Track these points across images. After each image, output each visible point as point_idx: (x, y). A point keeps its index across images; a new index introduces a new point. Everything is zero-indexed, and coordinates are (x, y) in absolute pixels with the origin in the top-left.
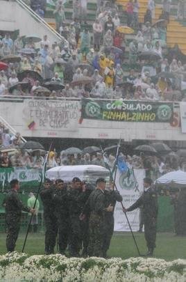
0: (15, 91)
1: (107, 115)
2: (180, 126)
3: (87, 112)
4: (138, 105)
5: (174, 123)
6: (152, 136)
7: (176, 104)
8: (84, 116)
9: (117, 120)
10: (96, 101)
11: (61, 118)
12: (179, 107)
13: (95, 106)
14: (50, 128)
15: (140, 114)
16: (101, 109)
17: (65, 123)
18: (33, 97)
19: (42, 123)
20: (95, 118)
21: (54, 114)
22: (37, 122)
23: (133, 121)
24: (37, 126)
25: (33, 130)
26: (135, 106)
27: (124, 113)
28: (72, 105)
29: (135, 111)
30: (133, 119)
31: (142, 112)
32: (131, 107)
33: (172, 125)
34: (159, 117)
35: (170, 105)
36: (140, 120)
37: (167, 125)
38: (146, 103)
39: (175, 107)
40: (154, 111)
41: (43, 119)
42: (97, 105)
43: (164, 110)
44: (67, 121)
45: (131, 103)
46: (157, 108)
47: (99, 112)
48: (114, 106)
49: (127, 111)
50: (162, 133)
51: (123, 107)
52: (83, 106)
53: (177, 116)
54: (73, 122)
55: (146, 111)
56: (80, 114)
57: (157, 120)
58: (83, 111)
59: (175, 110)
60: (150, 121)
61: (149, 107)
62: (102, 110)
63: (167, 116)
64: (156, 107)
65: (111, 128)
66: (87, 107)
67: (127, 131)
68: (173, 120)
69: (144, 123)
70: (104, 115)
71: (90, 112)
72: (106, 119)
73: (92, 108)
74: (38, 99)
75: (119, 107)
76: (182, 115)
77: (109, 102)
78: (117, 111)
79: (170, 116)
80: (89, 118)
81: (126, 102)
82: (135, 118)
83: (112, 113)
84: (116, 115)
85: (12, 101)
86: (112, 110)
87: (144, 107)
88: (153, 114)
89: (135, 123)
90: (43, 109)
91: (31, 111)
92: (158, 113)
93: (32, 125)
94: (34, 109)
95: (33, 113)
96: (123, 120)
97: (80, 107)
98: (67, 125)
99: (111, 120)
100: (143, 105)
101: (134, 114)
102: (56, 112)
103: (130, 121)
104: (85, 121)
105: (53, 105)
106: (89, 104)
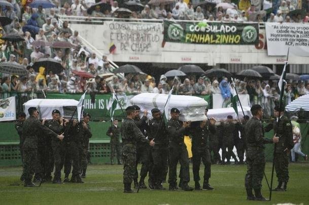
1: (190, 38)
2: (266, 48)
3: (170, 35)
4: (222, 26)
5: (259, 45)
6: (236, 60)
7: (261, 24)
8: (167, 39)
9: (200, 43)
10: (179, 23)
11: (142, 41)
12: (264, 28)
13: (178, 28)
14: (132, 52)
15: (224, 36)
17: (147, 47)
18: (113, 19)
19: (124, 47)
20: (178, 41)
21: (135, 37)
22: (118, 46)
23: (218, 44)
24: (118, 50)
25: (114, 54)
26: (219, 28)
27: (208, 35)
28: (154, 28)
29: (219, 33)
30: (217, 41)
31: (227, 34)
32: (215, 29)
33: (258, 48)
34: (244, 39)
35: (256, 26)
36: (224, 43)
37: (253, 46)
38: (231, 24)
39: (261, 28)
40: (239, 32)
41: (124, 42)
42: (180, 27)
43: (249, 32)
44: (149, 44)
45: (215, 24)
46: (242, 31)
47: (182, 35)
48: (197, 28)
49: (210, 33)
50: (249, 56)
51: (206, 29)
52: (166, 29)
53: (262, 37)
54: (156, 45)
55: (230, 33)
56: (162, 37)
57: (242, 42)
58: (165, 33)
59: (261, 31)
60: (235, 43)
61: (234, 29)
62: (185, 32)
63: (252, 38)
64: (240, 29)
65: (194, 51)
66: (169, 30)
67: (211, 54)
68: (259, 43)
69: (229, 46)
70: (187, 38)
71: (173, 35)
72: (189, 42)
74: (118, 21)
75: (203, 29)
76: (268, 36)
77: (192, 23)
78: (200, 33)
80: (172, 41)
81: (209, 24)
82: (219, 40)
83: (195, 36)
84: (200, 39)
85: (91, 23)
86: (195, 33)
87: (228, 29)
88: (238, 36)
89: (219, 46)
90: (124, 32)
91: (112, 33)
92: (243, 35)
93: (112, 49)
94: (115, 31)
95: (114, 37)
96: (207, 43)
97: (162, 29)
98: (149, 49)
99: (194, 43)
100: (227, 27)
101: (218, 36)
102: (138, 34)
103: (214, 43)
104: (167, 44)
105: (135, 28)
106: (171, 26)
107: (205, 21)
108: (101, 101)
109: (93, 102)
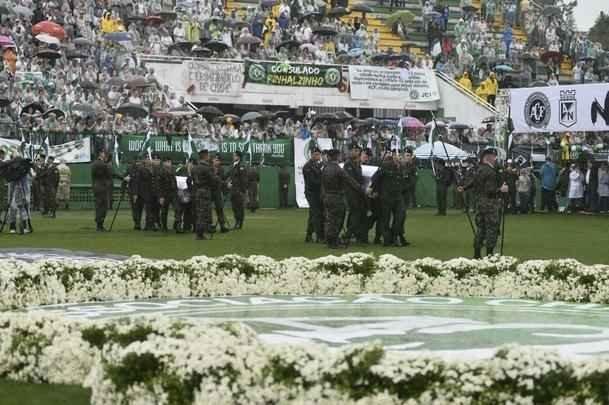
0: (174, 51)
1: (272, 79)
2: (349, 91)
3: (251, 75)
4: (305, 68)
5: (343, 88)
6: (319, 103)
7: (344, 67)
8: (247, 79)
9: (283, 84)
10: (261, 64)
11: (222, 81)
12: (347, 71)
13: (260, 69)
14: (211, 93)
15: (307, 78)
16: (266, 72)
17: (227, 88)
18: (193, 58)
19: (203, 87)
20: (259, 82)
21: (215, 77)
22: (197, 86)
23: (300, 86)
24: (197, 90)
25: (193, 94)
26: (301, 70)
27: (290, 77)
28: (235, 68)
29: (301, 75)
30: (299, 83)
31: (309, 76)
32: (297, 70)
33: (341, 91)
34: (327, 81)
35: (339, 68)
36: (307, 85)
37: (336, 89)
38: (313, 66)
39: (344, 71)
40: (322, 74)
41: (204, 82)
42: (262, 68)
43: (332, 74)
44: (230, 85)
45: (297, 65)
46: (325, 72)
47: (263, 76)
48: (280, 69)
49: (293, 74)
50: (332, 99)
51: (289, 71)
52: (247, 69)
53: (345, 80)
54: (235, 86)
55: (313, 75)
56: (243, 77)
57: (325, 85)
58: (246, 73)
59: (344, 74)
60: (317, 86)
61: (317, 71)
63: (335, 81)
64: (323, 70)
65: (276, 93)
66: (250, 70)
67: (293, 96)
68: (342, 86)
69: (311, 89)
70: (269, 79)
71: (254, 76)
72: (271, 83)
73: (256, 71)
74: (198, 60)
75: (285, 70)
76: (352, 80)
77: (274, 64)
78: (283, 74)
79: (338, 80)
80: (253, 82)
81: (292, 65)
82: (302, 82)
83: (277, 77)
84: (282, 79)
85: (170, 62)
86: (278, 74)
87: (311, 71)
88: (320, 79)
89: (301, 88)
90: (203, 72)
91: (191, 73)
92: (327, 77)
93: (191, 89)
94: (193, 71)
95: (193, 76)
96: (288, 84)
97: (243, 70)
98: (230, 90)
99: (277, 84)
100: (310, 68)
101: (301, 78)
102: (218, 74)
103: (296, 85)
104: (248, 85)
105: (214, 67)
106: (252, 66)
107: (287, 62)
108: (178, 144)
109: (170, 144)
